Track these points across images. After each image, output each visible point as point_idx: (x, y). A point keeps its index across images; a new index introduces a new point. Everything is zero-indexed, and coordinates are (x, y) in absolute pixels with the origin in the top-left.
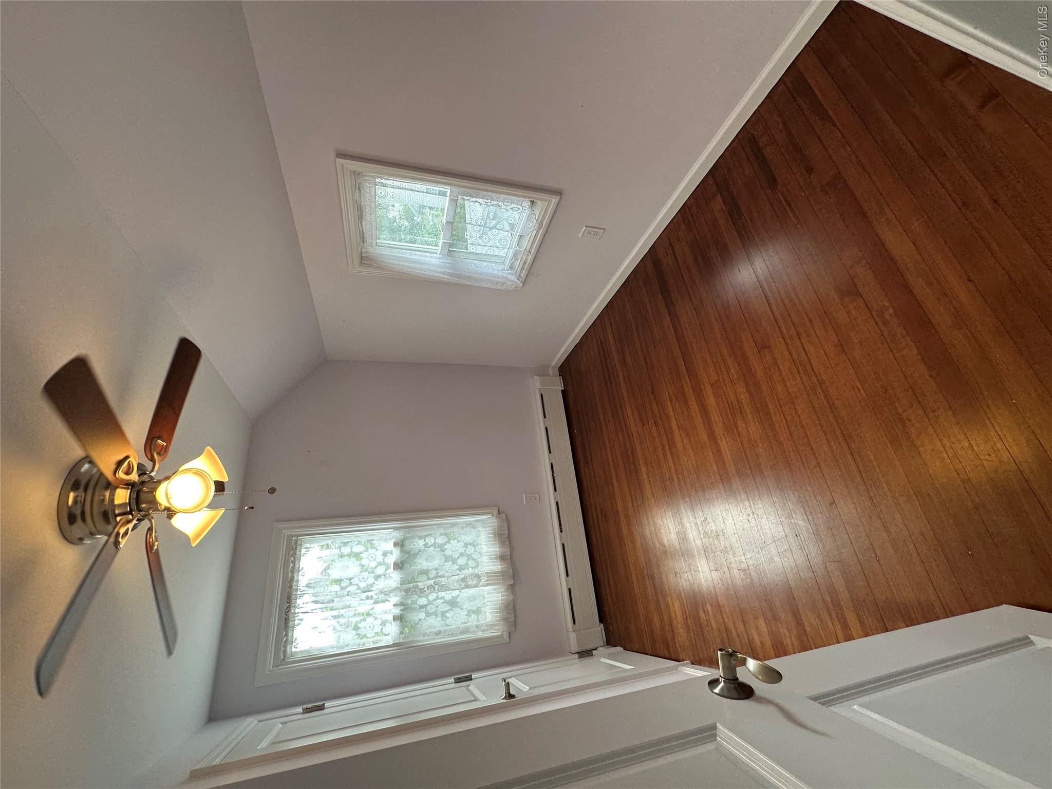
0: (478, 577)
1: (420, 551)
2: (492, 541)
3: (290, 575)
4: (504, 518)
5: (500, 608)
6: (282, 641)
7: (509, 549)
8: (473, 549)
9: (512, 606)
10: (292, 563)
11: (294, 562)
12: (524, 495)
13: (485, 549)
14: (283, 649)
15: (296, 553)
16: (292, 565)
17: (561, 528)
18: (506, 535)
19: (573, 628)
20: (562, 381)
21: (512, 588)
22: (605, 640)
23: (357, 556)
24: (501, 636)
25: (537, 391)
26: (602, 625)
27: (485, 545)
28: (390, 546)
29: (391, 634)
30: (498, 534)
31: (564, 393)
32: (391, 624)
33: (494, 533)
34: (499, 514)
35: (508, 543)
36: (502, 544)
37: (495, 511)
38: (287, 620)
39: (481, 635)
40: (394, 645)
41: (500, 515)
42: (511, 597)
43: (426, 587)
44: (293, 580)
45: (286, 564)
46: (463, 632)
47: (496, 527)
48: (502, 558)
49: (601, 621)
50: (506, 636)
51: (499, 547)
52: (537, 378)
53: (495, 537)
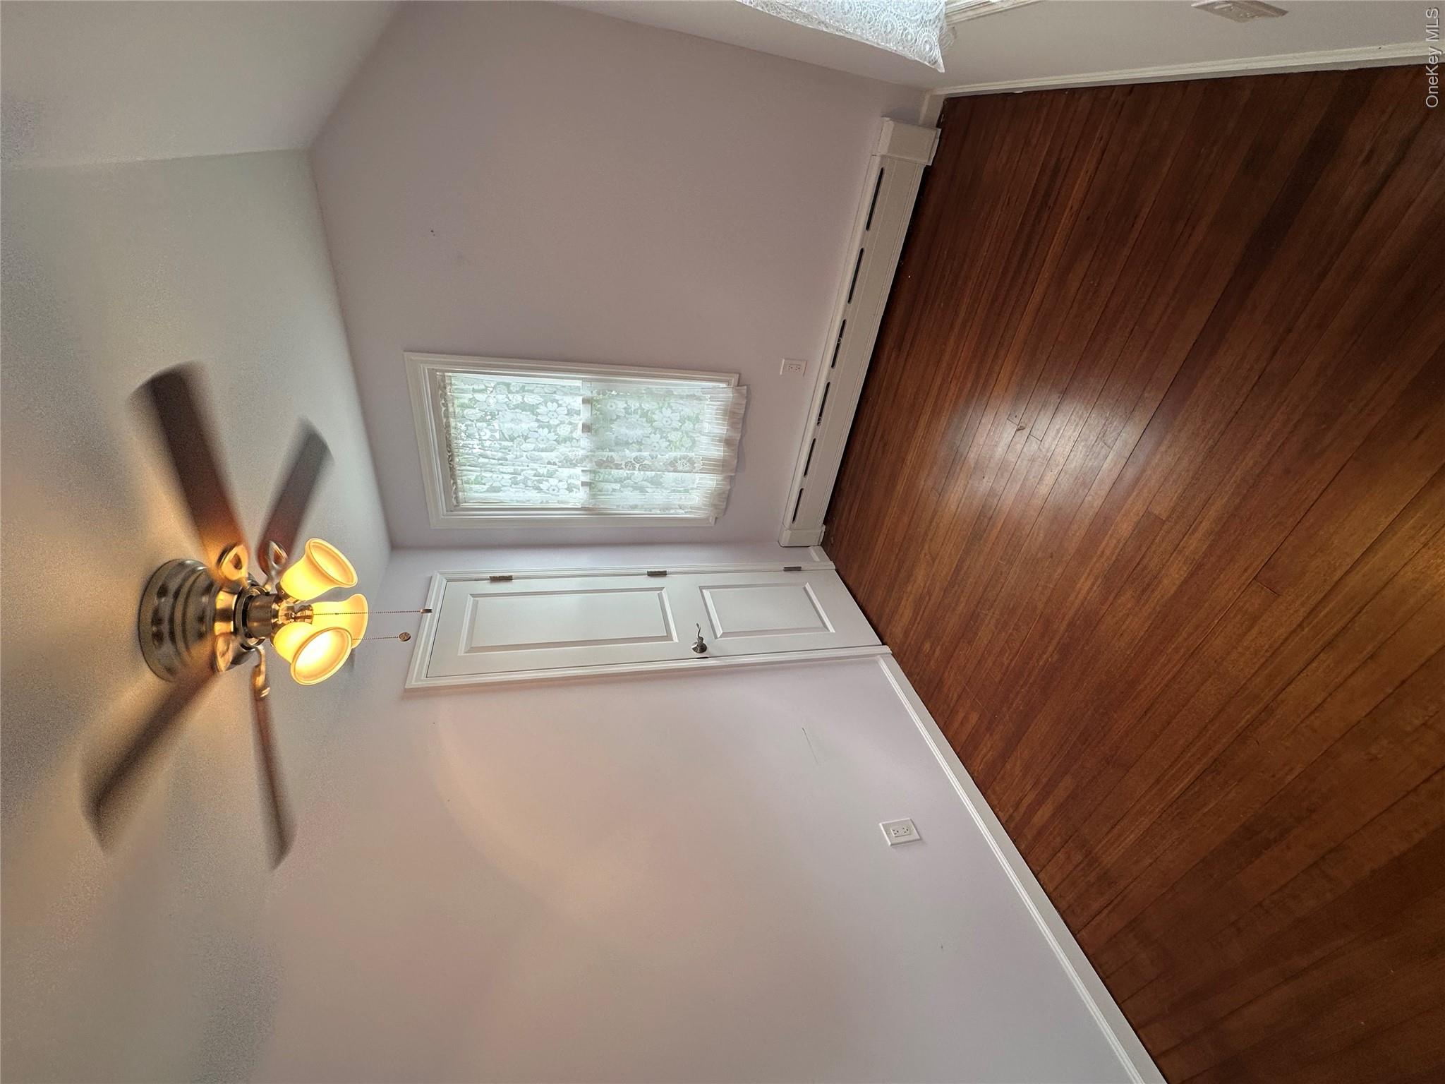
0: (691, 462)
1: (618, 417)
2: (718, 419)
3: (444, 421)
4: (745, 391)
5: (712, 494)
6: (452, 490)
7: (739, 435)
8: (691, 426)
9: (727, 495)
10: (445, 406)
11: (446, 405)
12: (784, 360)
13: (707, 427)
14: (454, 496)
15: (446, 394)
16: (444, 409)
17: (819, 419)
18: (741, 416)
19: (791, 525)
20: (938, 140)
21: (731, 480)
22: (821, 540)
23: (532, 409)
24: (707, 519)
25: (878, 159)
26: (824, 527)
27: (709, 423)
28: (577, 402)
29: (579, 497)
30: (730, 412)
31: (928, 172)
32: (579, 489)
33: (725, 410)
34: (738, 386)
35: (740, 426)
36: (732, 425)
37: (733, 380)
38: (452, 469)
39: (681, 514)
40: (583, 509)
41: (739, 388)
42: (729, 487)
43: (624, 464)
44: (449, 426)
45: (436, 408)
46: (664, 509)
47: (729, 403)
48: (728, 442)
49: (825, 522)
50: (712, 520)
51: (727, 430)
52: (889, 125)
53: (724, 414)
